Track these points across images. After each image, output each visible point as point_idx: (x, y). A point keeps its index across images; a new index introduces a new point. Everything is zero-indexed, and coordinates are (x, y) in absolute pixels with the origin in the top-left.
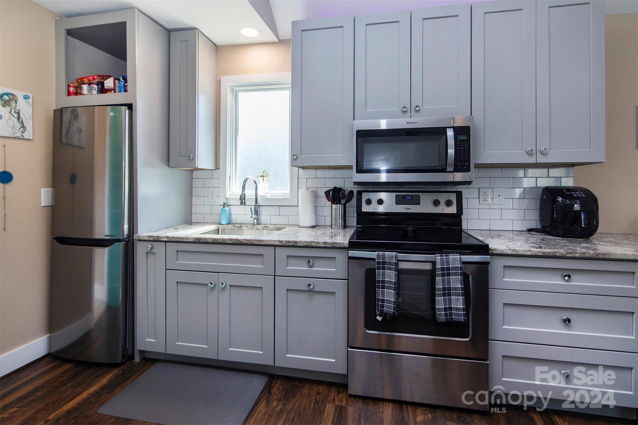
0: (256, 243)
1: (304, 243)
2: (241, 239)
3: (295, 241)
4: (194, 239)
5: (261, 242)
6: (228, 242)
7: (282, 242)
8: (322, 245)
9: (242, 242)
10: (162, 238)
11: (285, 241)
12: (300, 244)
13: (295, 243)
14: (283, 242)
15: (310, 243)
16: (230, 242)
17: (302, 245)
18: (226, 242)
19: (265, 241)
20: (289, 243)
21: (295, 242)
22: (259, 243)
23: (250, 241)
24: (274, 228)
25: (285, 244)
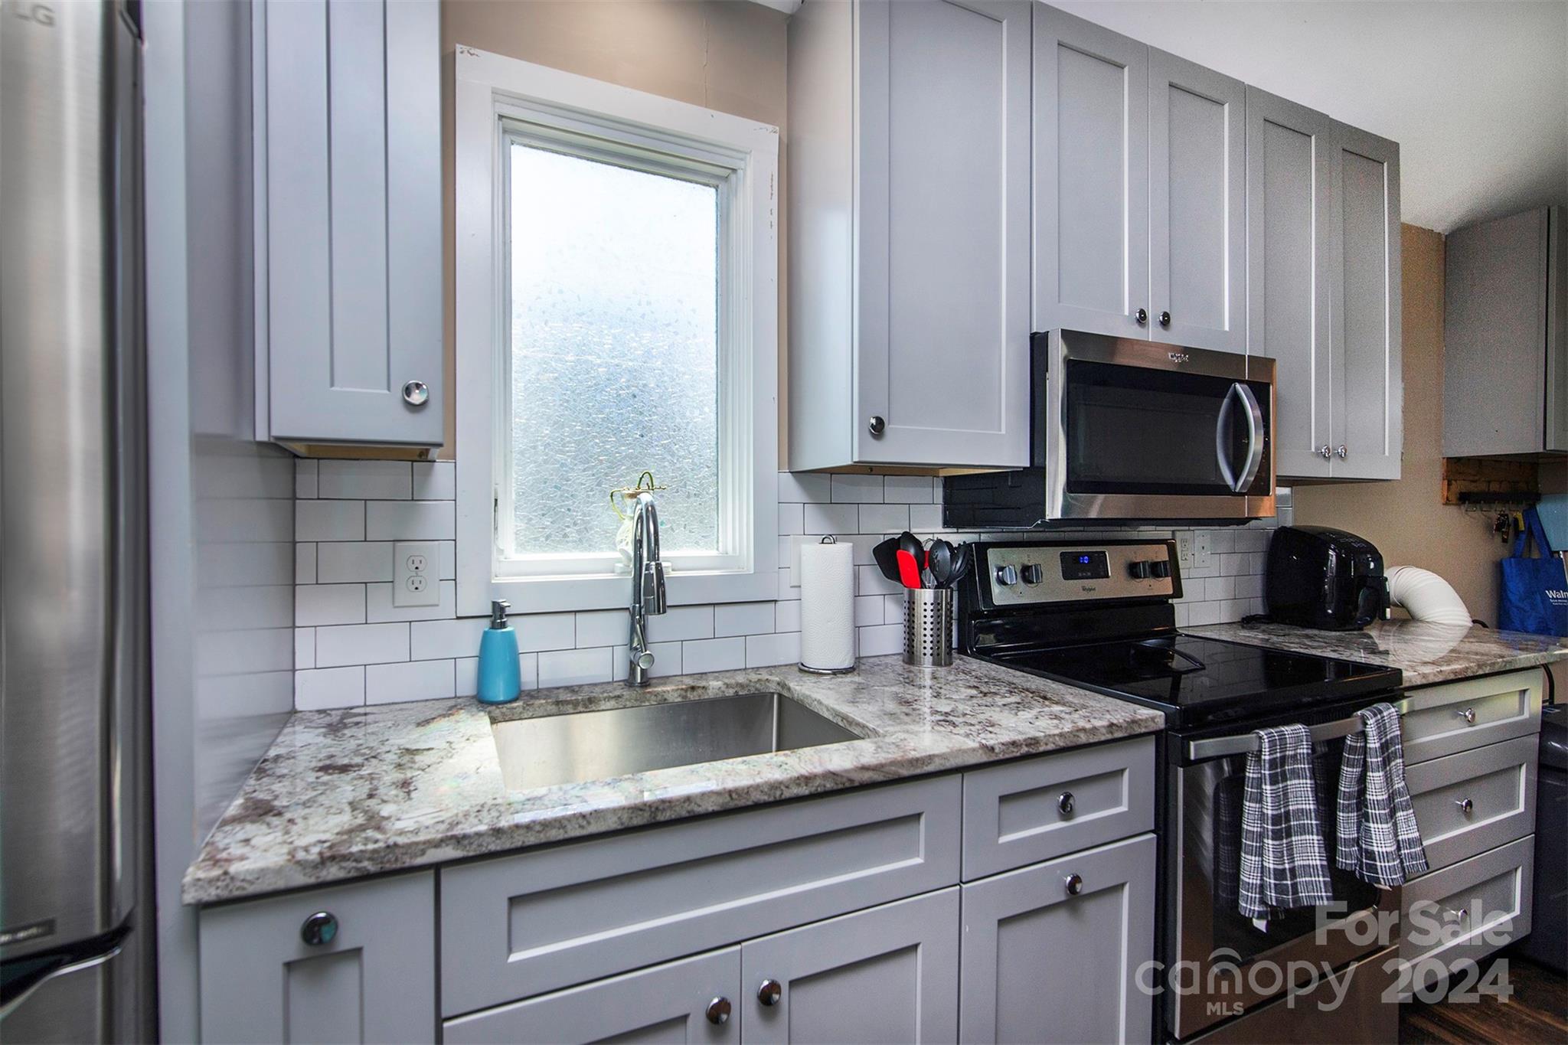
0: (905, 772)
1: (1057, 738)
2: (847, 771)
3: (1031, 739)
4: (625, 817)
5: (923, 763)
6: (795, 791)
7: (992, 749)
8: (1104, 735)
9: (851, 781)
10: (423, 852)
11: (1003, 744)
12: (1046, 744)
13: (1031, 744)
14: (997, 751)
15: (1074, 736)
16: (804, 791)
17: (1051, 747)
18: (787, 794)
19: (937, 760)
20: (1015, 750)
21: (1033, 742)
22: (918, 771)
23: (886, 769)
24: (727, 687)
25: (1001, 757)
